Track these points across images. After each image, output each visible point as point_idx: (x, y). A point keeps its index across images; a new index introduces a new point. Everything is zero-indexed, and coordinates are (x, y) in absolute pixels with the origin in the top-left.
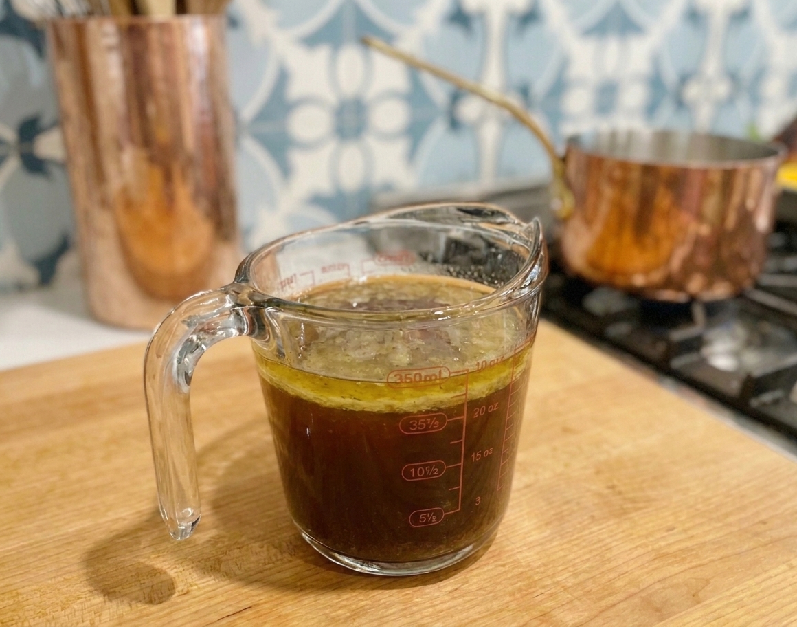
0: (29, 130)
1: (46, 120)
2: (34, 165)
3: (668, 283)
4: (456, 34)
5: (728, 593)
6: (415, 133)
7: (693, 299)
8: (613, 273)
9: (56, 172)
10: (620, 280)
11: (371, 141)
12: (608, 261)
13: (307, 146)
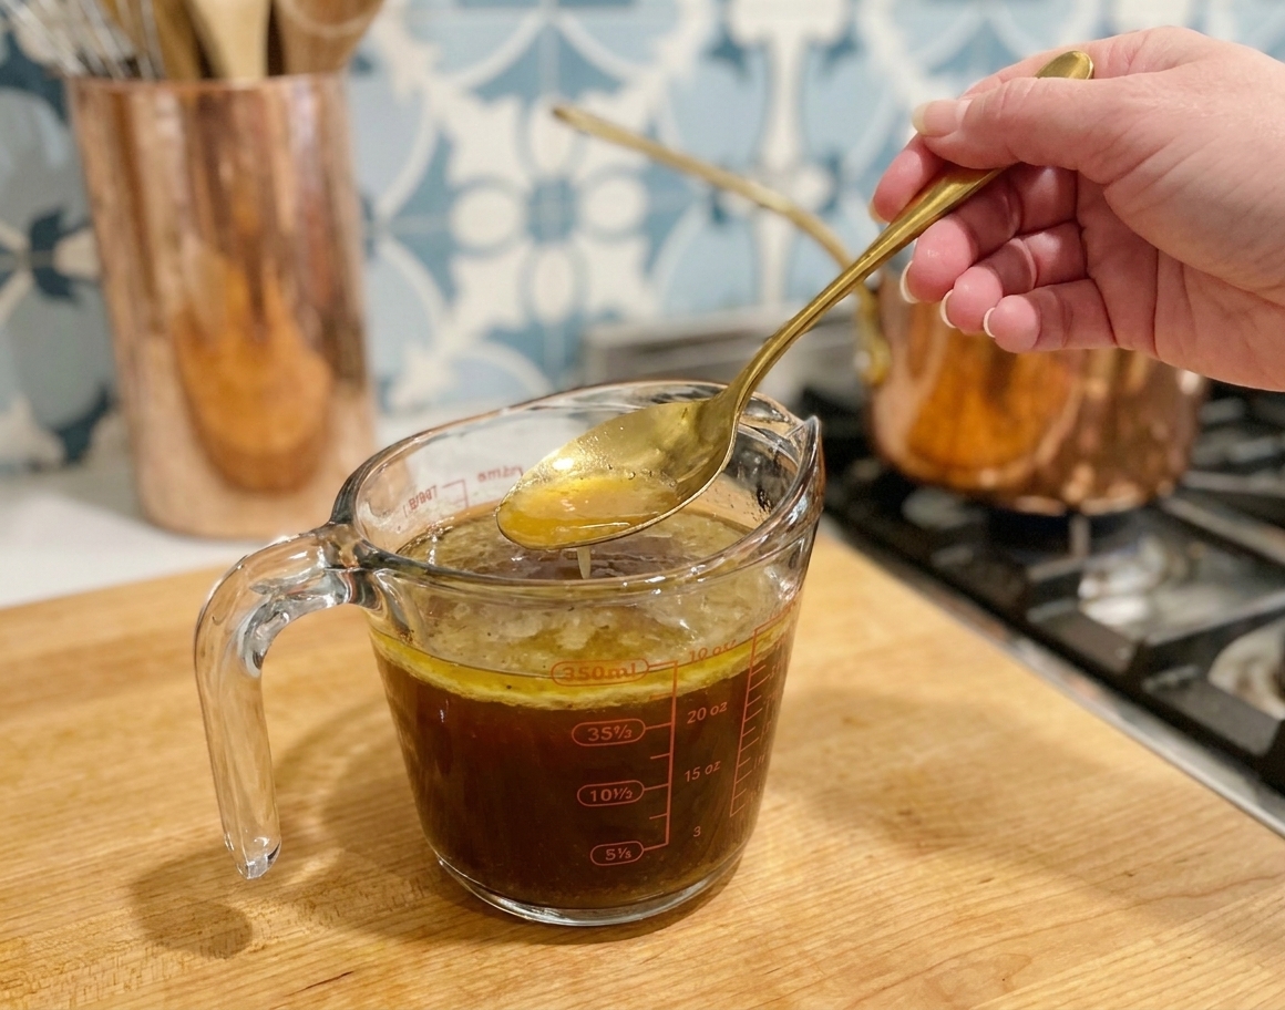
0: (47, 232)
1: (71, 218)
2: (54, 285)
3: (1035, 483)
4: (722, 76)
5: (1058, 978)
6: (655, 229)
7: (1073, 511)
8: (948, 466)
9: (87, 295)
10: (959, 479)
11: (584, 244)
12: (940, 446)
13: (483, 253)
